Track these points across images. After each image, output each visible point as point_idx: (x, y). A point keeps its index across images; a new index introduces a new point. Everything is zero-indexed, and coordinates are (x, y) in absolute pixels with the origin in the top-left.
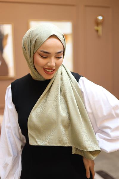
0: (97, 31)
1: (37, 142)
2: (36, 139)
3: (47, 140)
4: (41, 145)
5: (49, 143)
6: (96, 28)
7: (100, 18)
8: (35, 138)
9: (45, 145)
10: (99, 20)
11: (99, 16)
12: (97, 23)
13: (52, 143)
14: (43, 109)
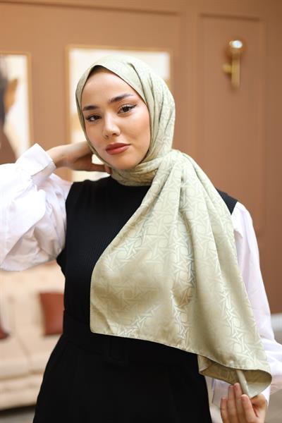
0: (229, 75)
1: (109, 328)
2: (108, 321)
3: (136, 324)
4: (118, 335)
5: (138, 332)
6: (226, 68)
7: (237, 44)
8: (106, 316)
9: (128, 337)
10: (235, 49)
11: (235, 40)
12: (230, 57)
13: (146, 334)
14: (132, 252)
